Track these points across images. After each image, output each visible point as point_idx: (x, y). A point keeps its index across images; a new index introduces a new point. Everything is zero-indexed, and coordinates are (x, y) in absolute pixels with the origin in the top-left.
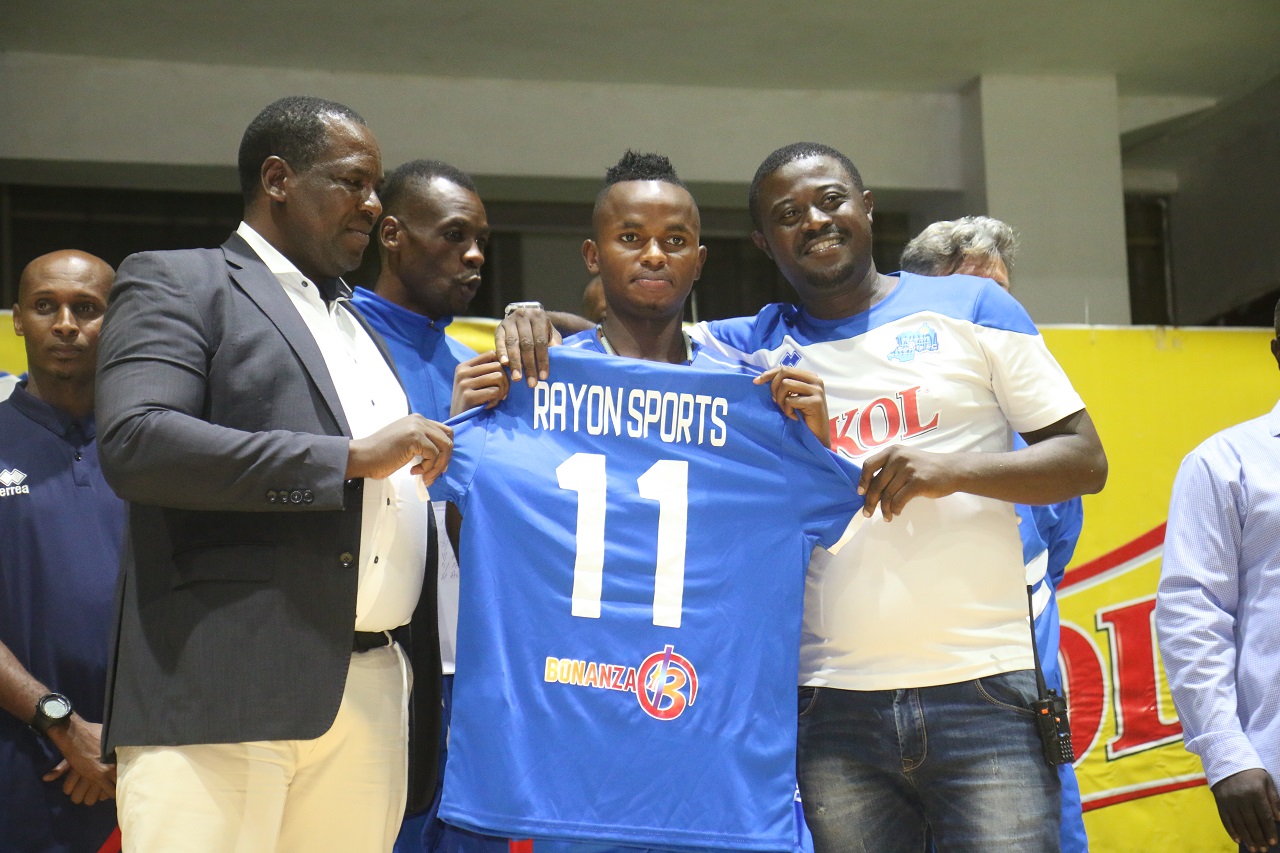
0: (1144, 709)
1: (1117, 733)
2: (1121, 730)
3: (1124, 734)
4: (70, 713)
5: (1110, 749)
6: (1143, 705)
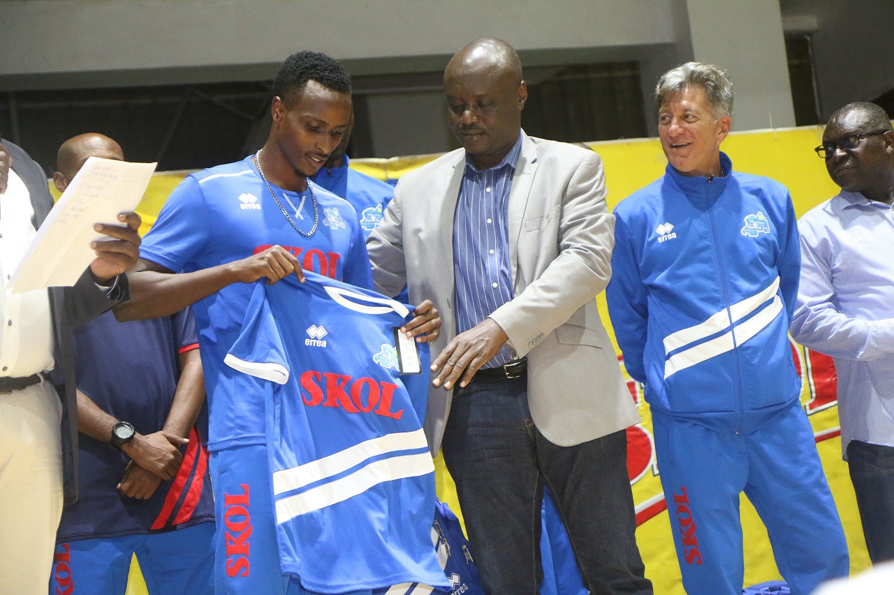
0: (829, 380)
1: (812, 397)
2: (814, 395)
3: (816, 397)
4: (134, 433)
5: (808, 408)
6: (827, 378)
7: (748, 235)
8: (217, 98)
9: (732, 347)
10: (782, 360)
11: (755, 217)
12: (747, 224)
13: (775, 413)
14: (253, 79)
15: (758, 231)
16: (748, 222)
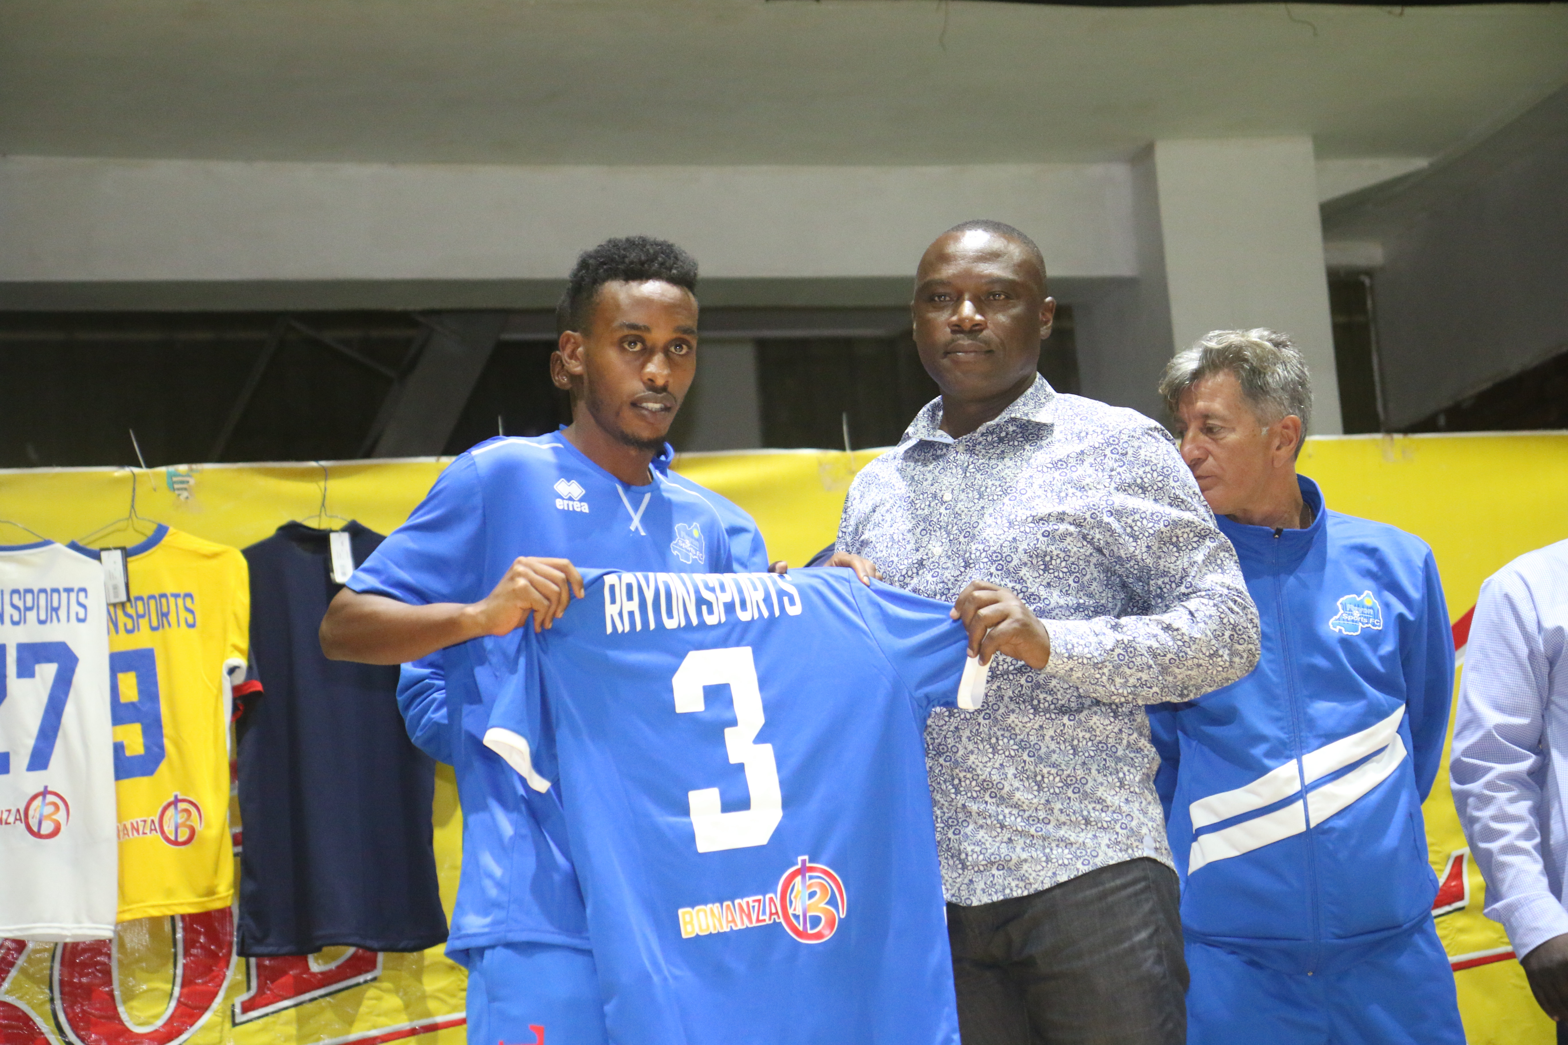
7: (1340, 631)
8: (328, 336)
9: (1303, 828)
10: (1395, 851)
11: (1358, 599)
12: (1341, 611)
13: (1379, 943)
14: (399, 307)
15: (1361, 625)
16: (1344, 608)
